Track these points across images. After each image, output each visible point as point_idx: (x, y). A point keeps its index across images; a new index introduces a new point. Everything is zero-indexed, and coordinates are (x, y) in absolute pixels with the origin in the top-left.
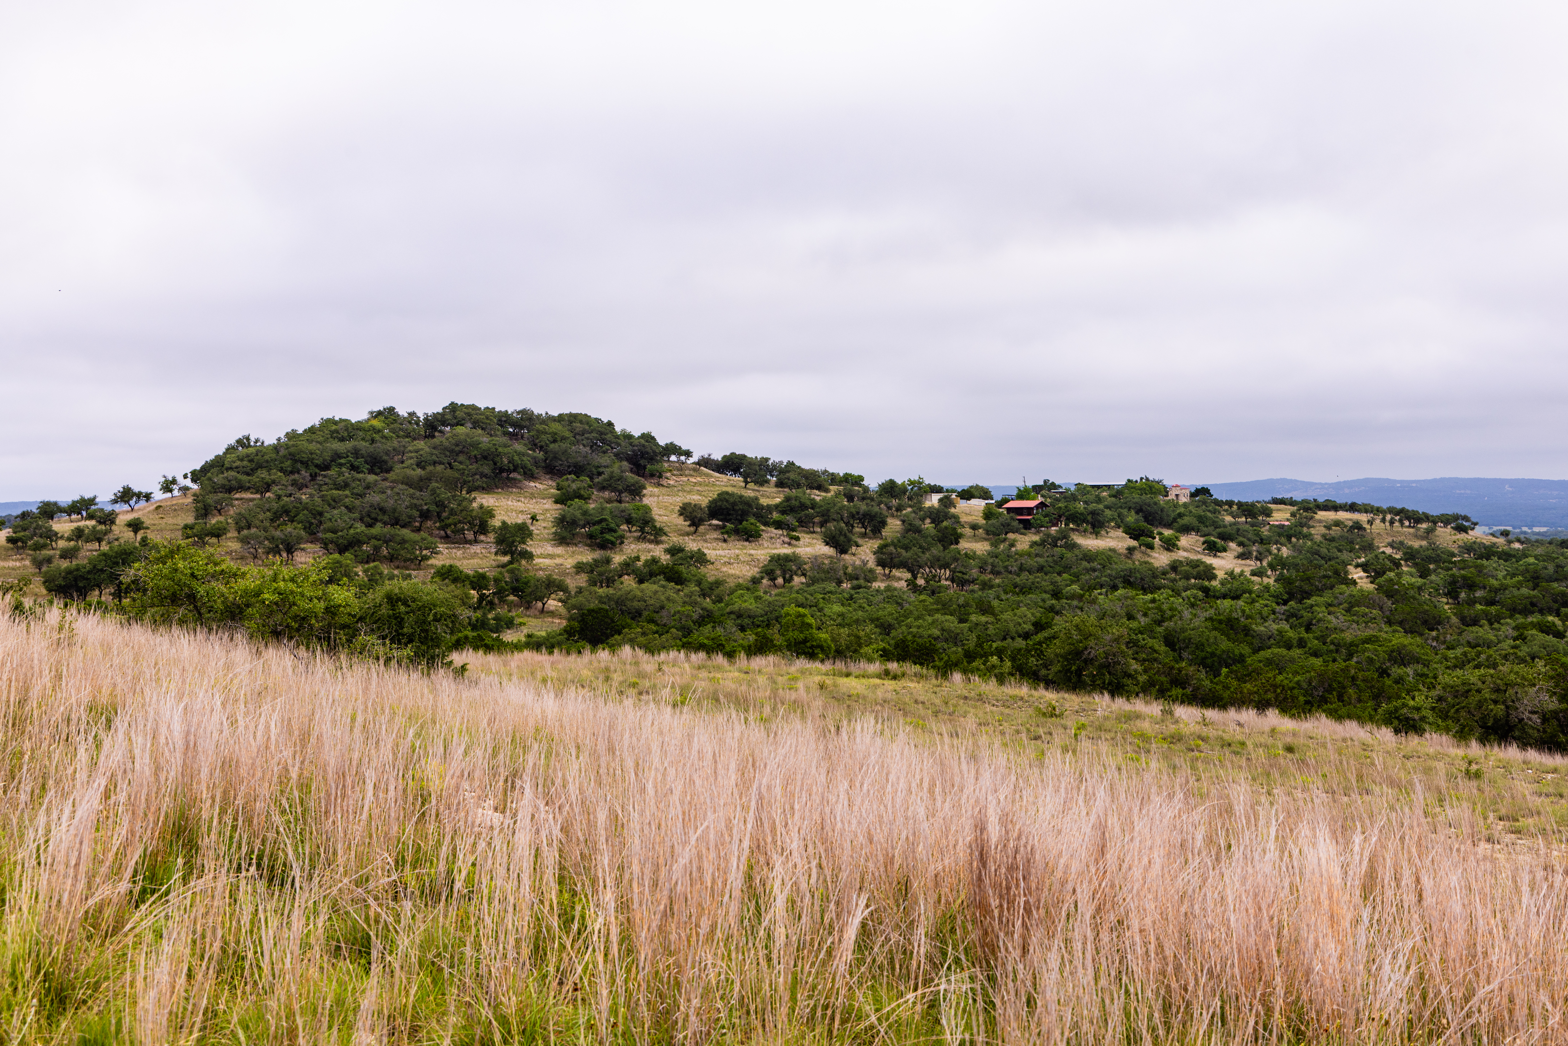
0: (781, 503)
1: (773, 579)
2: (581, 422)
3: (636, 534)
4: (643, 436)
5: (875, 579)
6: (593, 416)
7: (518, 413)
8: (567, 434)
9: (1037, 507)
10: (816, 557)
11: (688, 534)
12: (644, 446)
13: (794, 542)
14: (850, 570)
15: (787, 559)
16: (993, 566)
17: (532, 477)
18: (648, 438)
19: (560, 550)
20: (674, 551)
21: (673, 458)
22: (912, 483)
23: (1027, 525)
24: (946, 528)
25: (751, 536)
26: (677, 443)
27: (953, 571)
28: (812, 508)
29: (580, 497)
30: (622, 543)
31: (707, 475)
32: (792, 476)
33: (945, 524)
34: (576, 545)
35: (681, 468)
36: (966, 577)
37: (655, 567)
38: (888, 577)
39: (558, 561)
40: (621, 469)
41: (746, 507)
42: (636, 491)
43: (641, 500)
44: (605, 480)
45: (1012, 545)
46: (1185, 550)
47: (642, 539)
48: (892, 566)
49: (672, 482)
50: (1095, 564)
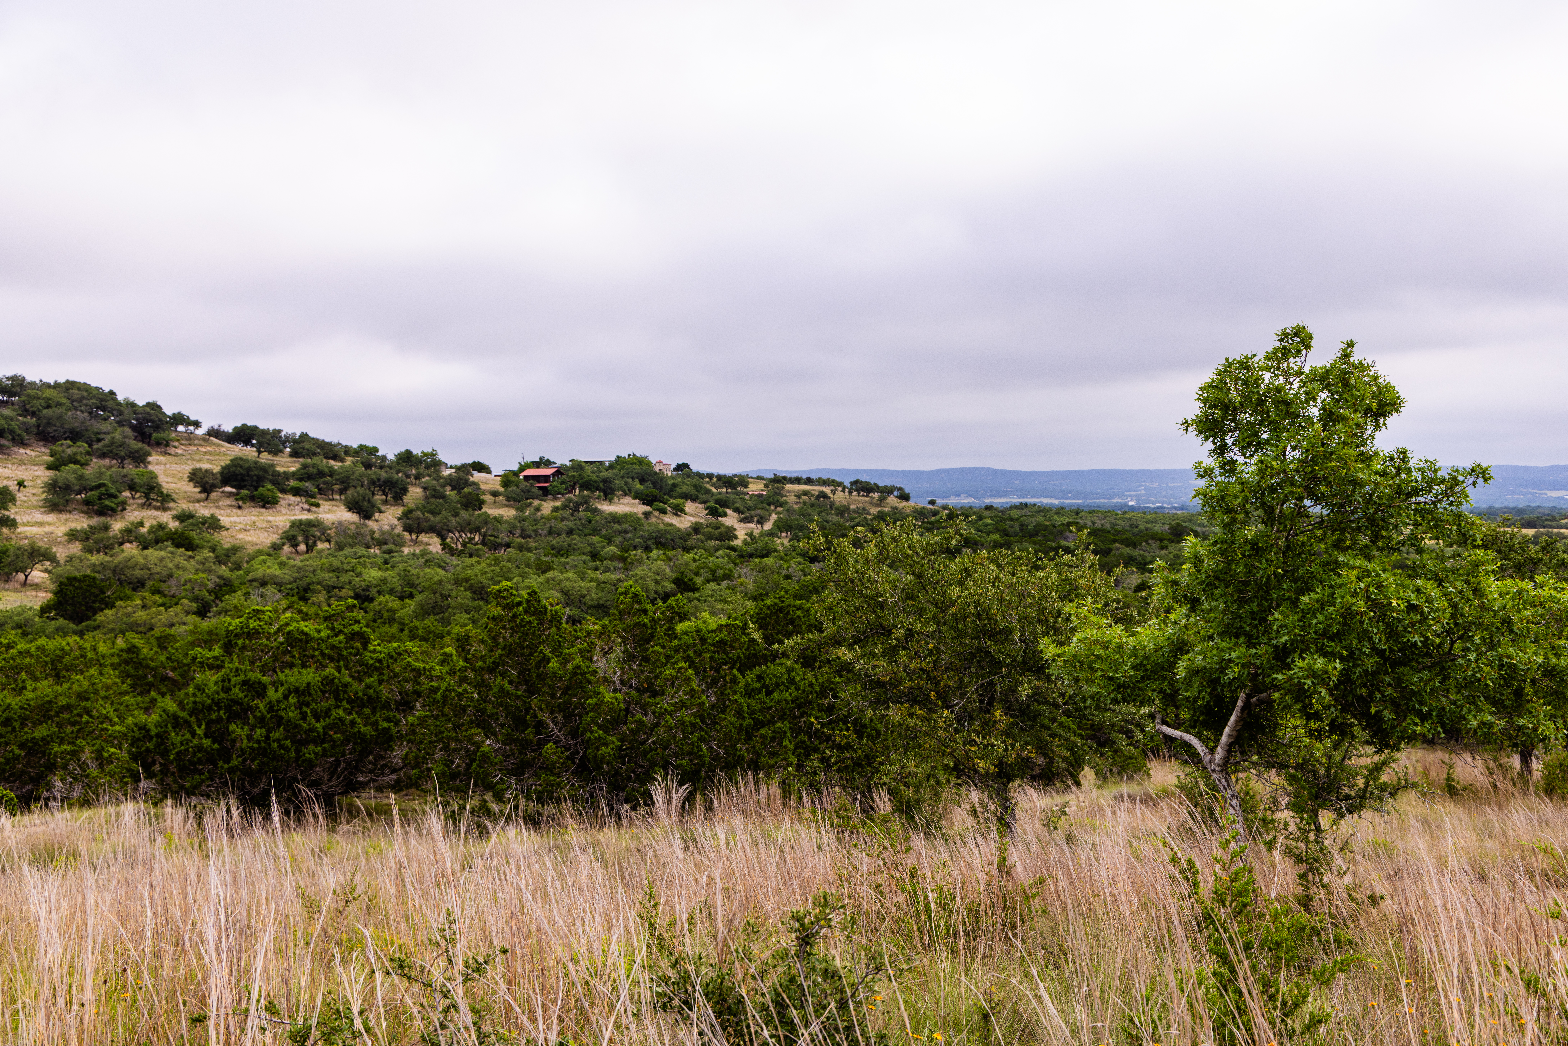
0: (298, 471)
1: (295, 545)
2: (79, 389)
3: (140, 501)
4: (148, 404)
5: (402, 544)
6: (94, 384)
7: (8, 379)
8: (64, 400)
9: (554, 475)
10: (340, 523)
11: (199, 501)
12: (149, 413)
13: (313, 509)
14: (377, 535)
15: (310, 524)
16: (523, 530)
17: (23, 444)
18: (154, 406)
19: (51, 518)
20: (182, 517)
21: (181, 428)
22: (425, 454)
23: (545, 493)
24: (470, 493)
25: (267, 503)
26: (185, 412)
27: (484, 536)
28: (331, 476)
29: (76, 462)
30: (124, 509)
31: (218, 445)
32: (307, 445)
33: (466, 490)
34: (70, 512)
35: (190, 438)
36: (499, 540)
37: (161, 533)
38: (416, 542)
39: (48, 529)
40: (123, 434)
41: (261, 473)
42: (140, 459)
43: (146, 467)
44: (105, 446)
45: (538, 509)
46: (691, 515)
47: (147, 505)
48: (420, 531)
49: (179, 451)
50: (625, 526)
